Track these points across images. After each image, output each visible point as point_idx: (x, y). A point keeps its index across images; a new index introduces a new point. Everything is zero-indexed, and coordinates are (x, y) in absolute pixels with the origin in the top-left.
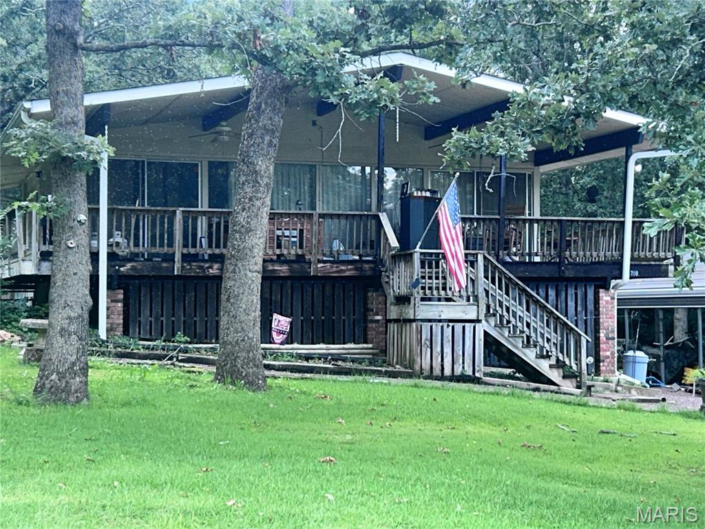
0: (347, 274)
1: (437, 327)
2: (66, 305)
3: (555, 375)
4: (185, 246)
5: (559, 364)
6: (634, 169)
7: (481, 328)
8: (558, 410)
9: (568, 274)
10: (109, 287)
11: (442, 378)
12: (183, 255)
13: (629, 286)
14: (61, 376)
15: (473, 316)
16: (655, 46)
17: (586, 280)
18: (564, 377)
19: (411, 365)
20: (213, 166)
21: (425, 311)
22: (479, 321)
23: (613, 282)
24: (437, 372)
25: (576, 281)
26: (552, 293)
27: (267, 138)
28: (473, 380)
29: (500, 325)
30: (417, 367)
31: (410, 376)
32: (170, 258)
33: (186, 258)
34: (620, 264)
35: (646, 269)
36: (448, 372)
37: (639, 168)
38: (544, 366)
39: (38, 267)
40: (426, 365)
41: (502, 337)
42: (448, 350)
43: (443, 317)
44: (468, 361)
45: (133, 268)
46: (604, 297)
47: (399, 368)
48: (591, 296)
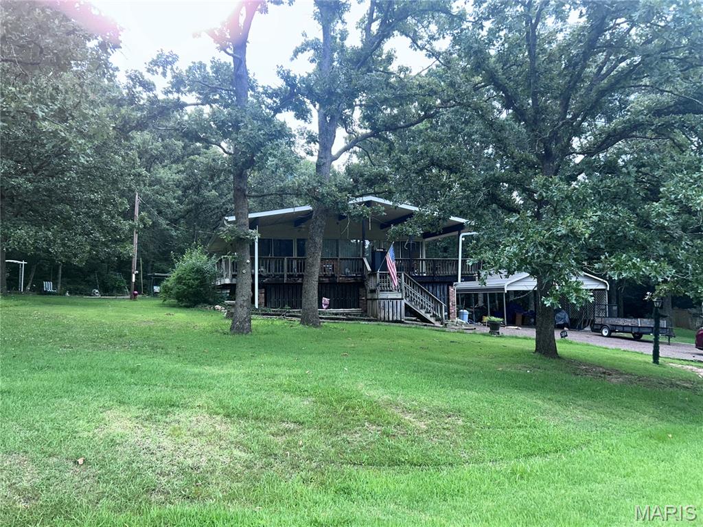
0: (351, 281)
1: (386, 302)
2: (242, 295)
3: (432, 320)
4: (288, 271)
5: (434, 316)
6: (461, 239)
7: (403, 302)
8: (433, 333)
9: (437, 280)
10: (259, 288)
11: (389, 321)
12: (288, 275)
13: (461, 284)
14: (241, 323)
15: (400, 297)
16: (469, 192)
17: (444, 283)
18: (436, 320)
19: (376, 315)
20: (298, 240)
21: (382, 295)
22: (402, 299)
23: (454, 283)
24: (387, 319)
25: (440, 283)
26: (431, 288)
27: (319, 230)
28: (401, 322)
29: (411, 301)
30: (379, 317)
31: (376, 321)
32: (282, 276)
34: (457, 276)
35: (467, 278)
36: (391, 319)
37: (464, 239)
38: (428, 316)
39: (231, 281)
40: (382, 316)
41: (411, 305)
42: (391, 310)
43: (389, 298)
44: (399, 315)
45: (268, 281)
46: (451, 289)
47: (372, 318)
48: (446, 289)
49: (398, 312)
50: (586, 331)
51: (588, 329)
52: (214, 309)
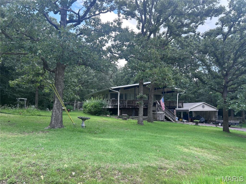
0: (146, 108)
1: (159, 115)
4: (128, 104)
5: (173, 119)
6: (178, 95)
7: (164, 115)
8: (173, 124)
9: (171, 108)
10: (119, 110)
11: (160, 121)
13: (177, 109)
15: (163, 113)
17: (173, 108)
18: (173, 121)
19: (156, 119)
21: (158, 113)
22: (164, 114)
24: (159, 120)
28: (163, 121)
29: (166, 114)
31: (156, 121)
32: (126, 106)
33: (128, 106)
34: (176, 107)
35: (179, 107)
36: (161, 120)
38: (171, 119)
39: (111, 107)
40: (158, 119)
41: (166, 116)
42: (160, 117)
43: (160, 113)
45: (122, 107)
46: (175, 110)
47: (155, 120)
48: (173, 110)
49: (163, 118)
50: (211, 124)
51: (211, 123)
52: (107, 116)
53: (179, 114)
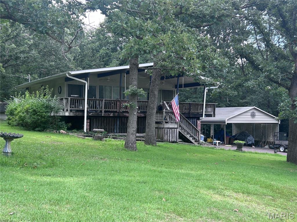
0: (142, 116)
1: (168, 130)
2: (133, 128)
3: (193, 141)
4: (105, 108)
5: (194, 139)
6: (206, 91)
7: (178, 130)
9: (191, 116)
10: (87, 119)
11: (170, 142)
12: (104, 111)
13: (204, 118)
17: (195, 118)
18: (195, 141)
19: (162, 138)
21: (167, 126)
22: (177, 128)
23: (201, 118)
24: (168, 140)
25: (193, 118)
26: (191, 120)
28: (176, 142)
29: (181, 129)
30: (164, 139)
31: (163, 142)
32: (101, 112)
33: (105, 112)
34: (202, 114)
35: (207, 115)
36: (171, 141)
37: (207, 91)
38: (191, 139)
39: (70, 114)
40: (166, 139)
41: (182, 132)
42: (171, 135)
43: (170, 127)
44: (175, 138)
45: (92, 114)
46: (199, 122)
47: (159, 140)
49: (175, 136)
50: (266, 148)
51: (267, 147)
52: (59, 132)
53: (206, 129)
